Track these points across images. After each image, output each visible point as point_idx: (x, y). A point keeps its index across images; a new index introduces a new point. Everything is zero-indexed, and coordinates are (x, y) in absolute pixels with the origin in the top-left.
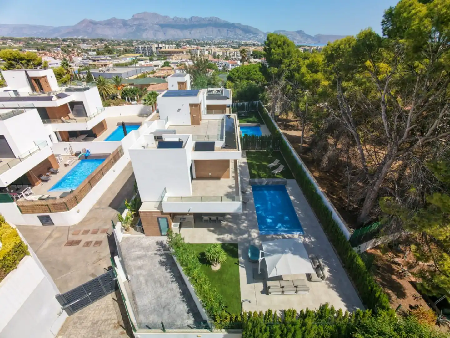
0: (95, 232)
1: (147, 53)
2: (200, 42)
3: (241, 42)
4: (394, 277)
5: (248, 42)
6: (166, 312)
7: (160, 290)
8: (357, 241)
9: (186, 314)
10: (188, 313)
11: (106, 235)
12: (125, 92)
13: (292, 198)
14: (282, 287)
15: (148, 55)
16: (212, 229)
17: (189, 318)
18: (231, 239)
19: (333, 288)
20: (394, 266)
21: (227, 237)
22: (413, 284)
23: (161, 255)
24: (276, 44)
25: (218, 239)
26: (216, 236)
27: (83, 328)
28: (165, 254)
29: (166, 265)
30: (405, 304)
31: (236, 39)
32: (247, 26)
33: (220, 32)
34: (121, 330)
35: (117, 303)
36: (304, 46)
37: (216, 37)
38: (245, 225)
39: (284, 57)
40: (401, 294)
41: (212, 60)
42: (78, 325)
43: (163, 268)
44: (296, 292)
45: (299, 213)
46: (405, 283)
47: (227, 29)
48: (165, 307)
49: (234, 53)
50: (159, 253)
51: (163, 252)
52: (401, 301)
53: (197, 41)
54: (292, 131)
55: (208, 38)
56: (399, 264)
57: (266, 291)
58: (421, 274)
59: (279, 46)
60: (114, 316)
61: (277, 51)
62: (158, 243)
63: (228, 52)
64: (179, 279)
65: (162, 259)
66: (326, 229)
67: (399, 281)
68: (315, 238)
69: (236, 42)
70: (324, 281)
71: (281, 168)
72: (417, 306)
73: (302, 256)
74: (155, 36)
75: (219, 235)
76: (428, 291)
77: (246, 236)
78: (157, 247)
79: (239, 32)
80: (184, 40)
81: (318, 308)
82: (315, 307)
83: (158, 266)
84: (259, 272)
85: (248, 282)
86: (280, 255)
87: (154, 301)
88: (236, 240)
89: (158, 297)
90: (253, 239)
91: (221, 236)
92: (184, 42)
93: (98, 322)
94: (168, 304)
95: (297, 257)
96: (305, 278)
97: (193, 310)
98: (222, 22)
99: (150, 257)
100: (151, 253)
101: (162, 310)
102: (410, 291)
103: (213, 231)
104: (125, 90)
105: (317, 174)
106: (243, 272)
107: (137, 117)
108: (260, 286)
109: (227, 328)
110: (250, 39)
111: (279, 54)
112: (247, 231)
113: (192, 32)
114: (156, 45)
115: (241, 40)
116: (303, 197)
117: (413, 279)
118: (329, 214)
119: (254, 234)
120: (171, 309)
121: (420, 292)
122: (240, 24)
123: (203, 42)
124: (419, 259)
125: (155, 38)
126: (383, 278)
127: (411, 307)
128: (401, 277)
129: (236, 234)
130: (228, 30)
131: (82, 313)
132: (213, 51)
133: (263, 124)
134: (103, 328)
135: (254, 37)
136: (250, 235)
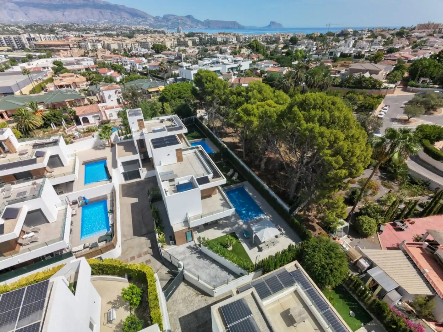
0: (139, 256)
1: (15, 45)
2: (81, 26)
3: (130, 27)
4: (310, 223)
5: (139, 27)
6: (218, 279)
7: (208, 271)
8: (292, 211)
9: (228, 276)
10: (229, 274)
11: (149, 255)
12: (46, 117)
13: (251, 194)
14: (267, 245)
15: (16, 47)
16: (216, 228)
17: (230, 277)
18: (230, 230)
19: (288, 237)
20: (309, 218)
21: (227, 229)
22: (318, 223)
23: (195, 253)
24: (207, 79)
25: (223, 232)
26: (221, 231)
27: (179, 304)
28: (197, 252)
29: (202, 257)
30: (317, 233)
31: (124, 23)
32: (133, 9)
33: (102, 15)
34: (200, 296)
35: (188, 286)
36: (198, 34)
37: (99, 20)
38: (233, 219)
39: (215, 88)
40: (314, 229)
41: (110, 56)
42: (175, 304)
43: (202, 260)
44: (274, 245)
45: (258, 202)
46: (315, 224)
47: (111, 11)
48: (215, 277)
49: (131, 45)
50: (192, 253)
51: (195, 252)
52: (315, 233)
53: (76, 25)
54: (227, 138)
55: (89, 22)
56: (311, 216)
57: (260, 250)
58: (320, 219)
59: (210, 81)
60: (192, 292)
61: (210, 86)
62: (188, 248)
63: (124, 45)
64: (214, 261)
65: (197, 255)
66: (275, 209)
67: (312, 224)
68: (271, 215)
69: (125, 27)
70: (283, 236)
71: (236, 175)
72: (321, 233)
73: (273, 227)
74: (12, 17)
75: (222, 230)
76: (323, 225)
77: (237, 225)
78: (189, 250)
79: (125, 15)
80: (58, 24)
81: (287, 247)
82: (286, 248)
83: (197, 259)
84: (253, 242)
85: (250, 249)
86: (263, 230)
87: (208, 277)
88: (233, 230)
89: (209, 274)
90: (242, 226)
91: (224, 230)
92: (59, 27)
93: (185, 298)
94: (216, 275)
95: (271, 228)
96: (275, 237)
97: (230, 272)
98: (102, 3)
99: (188, 257)
100: (188, 254)
101: (215, 279)
102: (317, 227)
103: (218, 229)
104: (46, 115)
105: (257, 173)
106: (245, 246)
107: (93, 151)
108: (256, 249)
109: (254, 271)
110: (139, 24)
111: (211, 88)
112: (236, 223)
113: (66, 13)
114: (26, 36)
115: (130, 24)
116: (256, 192)
117: (317, 221)
118: (275, 200)
119: (241, 222)
120: (219, 277)
121: (321, 226)
122: (124, 6)
123: (84, 26)
124: (318, 213)
125: (13, 20)
126: (306, 225)
127: (319, 234)
128: (313, 222)
129: (232, 226)
130: (111, 13)
131: (173, 298)
132: (106, 42)
133: (206, 138)
134: (190, 299)
135: (144, 21)
136: (239, 225)
